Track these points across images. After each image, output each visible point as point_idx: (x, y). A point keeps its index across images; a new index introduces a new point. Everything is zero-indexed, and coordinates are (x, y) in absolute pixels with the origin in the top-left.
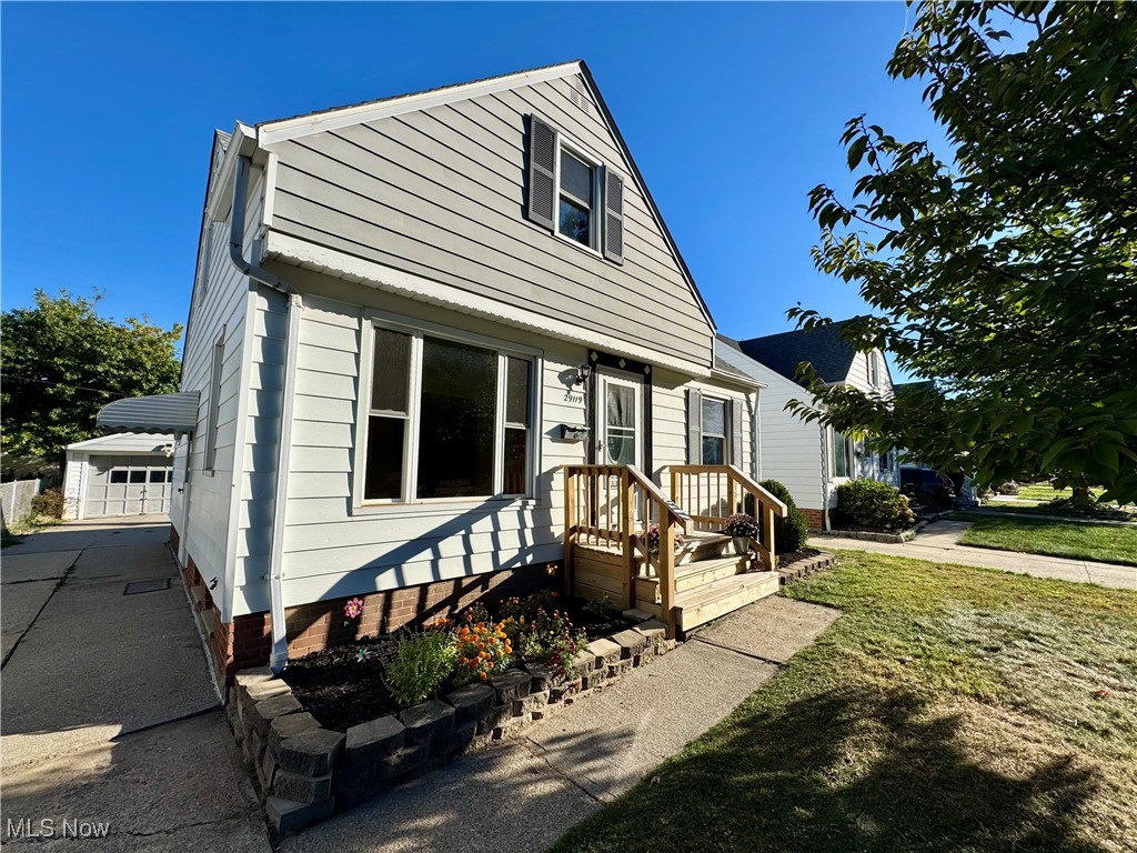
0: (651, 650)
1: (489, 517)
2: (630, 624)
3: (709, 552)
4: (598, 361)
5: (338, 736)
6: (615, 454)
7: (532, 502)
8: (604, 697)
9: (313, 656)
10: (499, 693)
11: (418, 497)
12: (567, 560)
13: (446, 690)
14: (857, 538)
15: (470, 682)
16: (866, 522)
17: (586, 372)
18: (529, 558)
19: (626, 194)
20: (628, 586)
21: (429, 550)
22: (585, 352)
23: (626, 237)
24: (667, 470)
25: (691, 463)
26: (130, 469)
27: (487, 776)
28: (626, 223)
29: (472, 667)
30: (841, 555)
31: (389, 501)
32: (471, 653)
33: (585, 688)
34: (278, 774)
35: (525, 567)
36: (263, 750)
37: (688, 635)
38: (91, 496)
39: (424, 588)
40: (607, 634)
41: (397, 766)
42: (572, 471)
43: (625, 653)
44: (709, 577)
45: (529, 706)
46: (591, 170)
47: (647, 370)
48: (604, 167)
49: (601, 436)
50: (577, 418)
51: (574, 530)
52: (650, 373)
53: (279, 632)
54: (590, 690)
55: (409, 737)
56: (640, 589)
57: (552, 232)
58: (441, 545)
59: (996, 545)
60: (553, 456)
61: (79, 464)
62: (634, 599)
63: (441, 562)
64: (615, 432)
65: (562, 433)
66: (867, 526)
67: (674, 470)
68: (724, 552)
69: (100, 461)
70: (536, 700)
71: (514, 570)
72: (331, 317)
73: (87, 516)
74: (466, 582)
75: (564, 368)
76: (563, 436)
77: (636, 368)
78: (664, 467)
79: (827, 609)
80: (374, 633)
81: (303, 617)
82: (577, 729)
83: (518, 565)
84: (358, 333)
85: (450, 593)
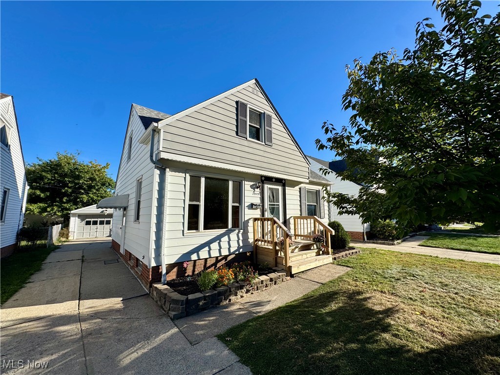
0: (281, 279)
1: (227, 236)
2: (274, 271)
3: (306, 248)
4: (265, 180)
5: (186, 297)
6: (272, 212)
7: (242, 231)
8: (264, 293)
9: (173, 280)
10: (230, 288)
11: (204, 230)
12: (255, 251)
13: (215, 287)
14: (377, 243)
15: (222, 286)
16: (381, 237)
17: (260, 185)
18: (241, 250)
19: (273, 121)
20: (274, 259)
21: (207, 247)
22: (260, 177)
23: (273, 136)
24: (292, 218)
25: (303, 215)
26: (92, 220)
27: (227, 310)
28: (274, 131)
29: (222, 281)
30: (364, 250)
31: (195, 231)
32: (222, 277)
33: (257, 290)
34: (171, 305)
35: (240, 253)
36: (165, 301)
37: (295, 276)
38: (78, 230)
39: (206, 260)
40: (266, 274)
41: (202, 305)
42: (255, 220)
43: (271, 280)
44: (305, 256)
45: (239, 293)
46: (260, 115)
47: (284, 182)
48: (264, 113)
49: (266, 206)
50: (257, 200)
51: (257, 240)
52: (285, 182)
53: (164, 272)
54: (259, 291)
55: (205, 298)
56: (279, 260)
57: (247, 139)
58: (211, 245)
59: (434, 246)
60: (248, 214)
61: (74, 218)
62: (276, 264)
63: (211, 251)
64: (272, 205)
65: (252, 206)
66: (382, 238)
67: (295, 218)
68: (312, 248)
69: (82, 217)
70: (242, 292)
71: (236, 254)
72: (177, 174)
73: (77, 238)
74: (219, 258)
75: (252, 183)
76: (252, 207)
77: (279, 181)
78: (291, 217)
79: (347, 268)
80: (191, 274)
81: (170, 267)
82: (254, 300)
83: (237, 252)
84: (185, 178)
85: (215, 262)
